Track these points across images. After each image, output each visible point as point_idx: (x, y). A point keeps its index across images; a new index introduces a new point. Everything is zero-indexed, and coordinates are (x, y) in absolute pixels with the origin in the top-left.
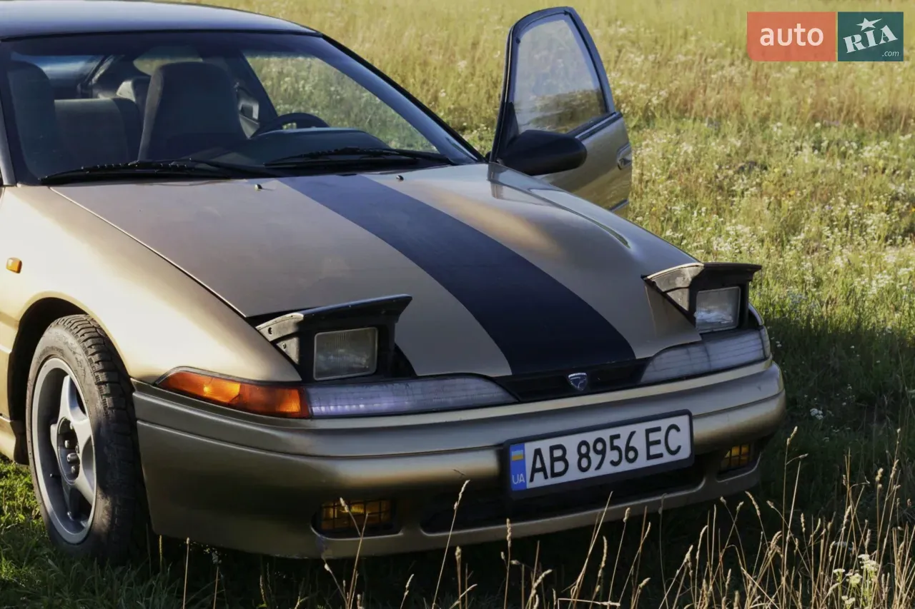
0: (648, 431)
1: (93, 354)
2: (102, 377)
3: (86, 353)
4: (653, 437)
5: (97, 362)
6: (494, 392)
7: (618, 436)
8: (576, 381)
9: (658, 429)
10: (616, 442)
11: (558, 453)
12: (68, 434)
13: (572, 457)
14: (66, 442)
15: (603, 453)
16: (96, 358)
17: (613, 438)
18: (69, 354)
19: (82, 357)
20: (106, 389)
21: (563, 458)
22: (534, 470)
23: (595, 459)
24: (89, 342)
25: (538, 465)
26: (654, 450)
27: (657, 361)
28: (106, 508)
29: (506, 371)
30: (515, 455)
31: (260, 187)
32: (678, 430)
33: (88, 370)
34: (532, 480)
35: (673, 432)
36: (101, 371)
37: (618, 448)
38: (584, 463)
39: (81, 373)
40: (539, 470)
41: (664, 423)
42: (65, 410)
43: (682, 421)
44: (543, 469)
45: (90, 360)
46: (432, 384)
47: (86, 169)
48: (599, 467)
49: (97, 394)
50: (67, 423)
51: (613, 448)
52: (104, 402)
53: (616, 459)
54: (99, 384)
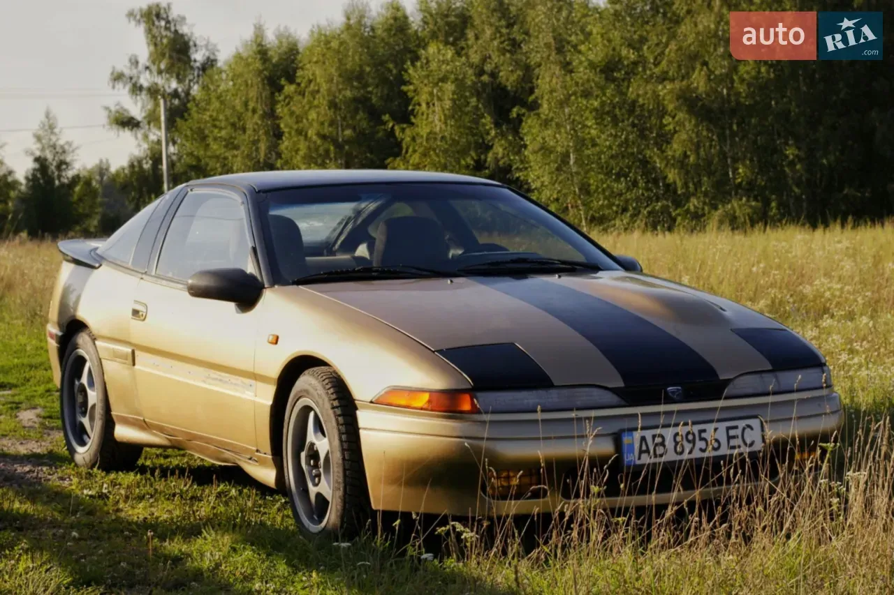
0: (728, 429)
1: (329, 389)
2: (336, 403)
3: (324, 388)
4: (732, 433)
5: (332, 394)
6: (614, 399)
7: (704, 431)
8: (673, 393)
9: (736, 427)
10: (703, 435)
11: (658, 440)
12: (314, 455)
13: (669, 443)
14: (312, 462)
15: (693, 442)
16: (332, 390)
17: (701, 431)
18: (311, 390)
19: (321, 391)
20: (339, 411)
21: (663, 444)
22: (641, 452)
23: (688, 447)
24: (327, 381)
25: (644, 448)
26: (733, 442)
27: (736, 382)
28: (340, 497)
29: (621, 384)
30: (626, 440)
31: (451, 281)
32: (752, 429)
33: (326, 399)
34: (639, 459)
35: (748, 430)
36: (334, 400)
37: (704, 439)
38: (679, 449)
39: (320, 402)
40: (645, 452)
41: (742, 424)
42: (311, 436)
43: (755, 423)
44: (648, 451)
45: (327, 393)
46: (565, 392)
47: (325, 274)
48: (690, 452)
49: (332, 416)
50: (312, 445)
51: (702, 439)
52: (337, 420)
53: (704, 447)
54: (333, 408)
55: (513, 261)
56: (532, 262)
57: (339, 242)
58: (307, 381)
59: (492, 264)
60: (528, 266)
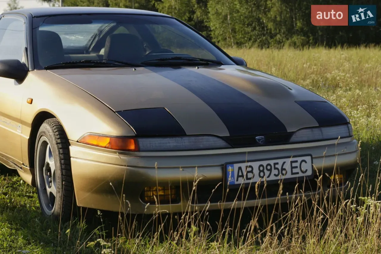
0: (292, 162)
1: (56, 132)
2: (59, 141)
3: (53, 131)
4: (294, 165)
5: (57, 135)
6: (222, 143)
7: (277, 164)
8: (259, 140)
9: (296, 161)
10: (277, 166)
11: (250, 169)
12: (49, 170)
13: (256, 171)
14: (48, 173)
15: (270, 170)
16: (57, 133)
17: (275, 164)
18: (47, 132)
19: (51, 133)
20: (60, 146)
21: (252, 172)
22: (238, 176)
23: (267, 173)
24: (55, 127)
25: (240, 174)
26: (295, 171)
27: (297, 133)
28: (60, 197)
29: (227, 134)
30: (230, 169)
31: (135, 69)
32: (306, 162)
33: (54, 138)
34: (237, 180)
35: (303, 163)
36: (58, 139)
37: (277, 169)
38: (262, 174)
39: (51, 140)
40: (240, 176)
41: (299, 159)
42: (47, 159)
43: (308, 159)
44: (242, 176)
45: (55, 134)
46: (193, 138)
47: (63, 63)
48: (268, 177)
49: (56, 148)
50: (48, 164)
51: (275, 168)
52: (59, 151)
53: (277, 173)
54: (57, 144)
55: (173, 59)
56: (184, 59)
57: (92, 47)
58: (45, 127)
59: (161, 60)
60: (182, 61)
